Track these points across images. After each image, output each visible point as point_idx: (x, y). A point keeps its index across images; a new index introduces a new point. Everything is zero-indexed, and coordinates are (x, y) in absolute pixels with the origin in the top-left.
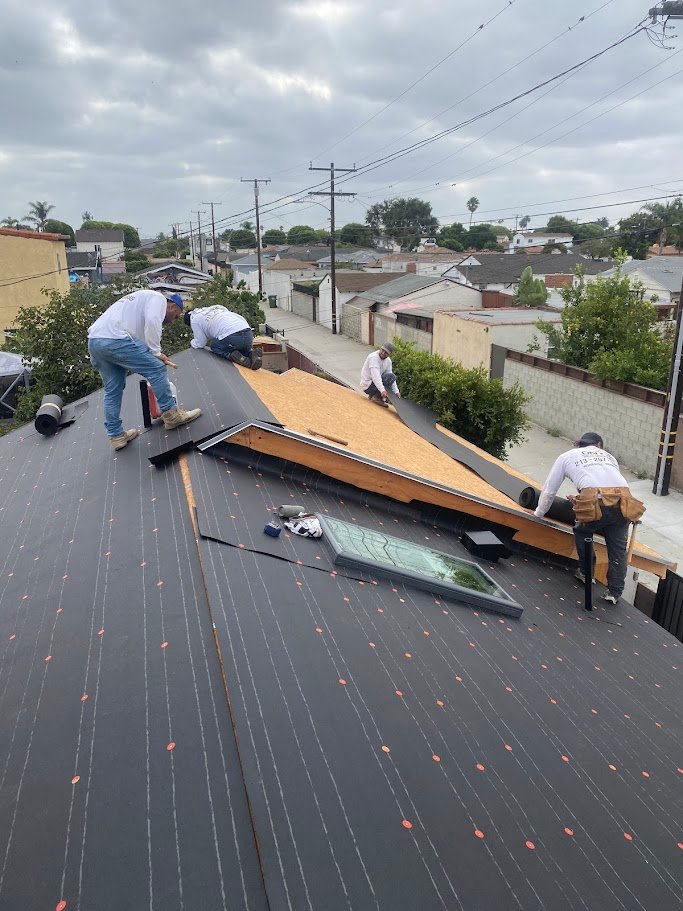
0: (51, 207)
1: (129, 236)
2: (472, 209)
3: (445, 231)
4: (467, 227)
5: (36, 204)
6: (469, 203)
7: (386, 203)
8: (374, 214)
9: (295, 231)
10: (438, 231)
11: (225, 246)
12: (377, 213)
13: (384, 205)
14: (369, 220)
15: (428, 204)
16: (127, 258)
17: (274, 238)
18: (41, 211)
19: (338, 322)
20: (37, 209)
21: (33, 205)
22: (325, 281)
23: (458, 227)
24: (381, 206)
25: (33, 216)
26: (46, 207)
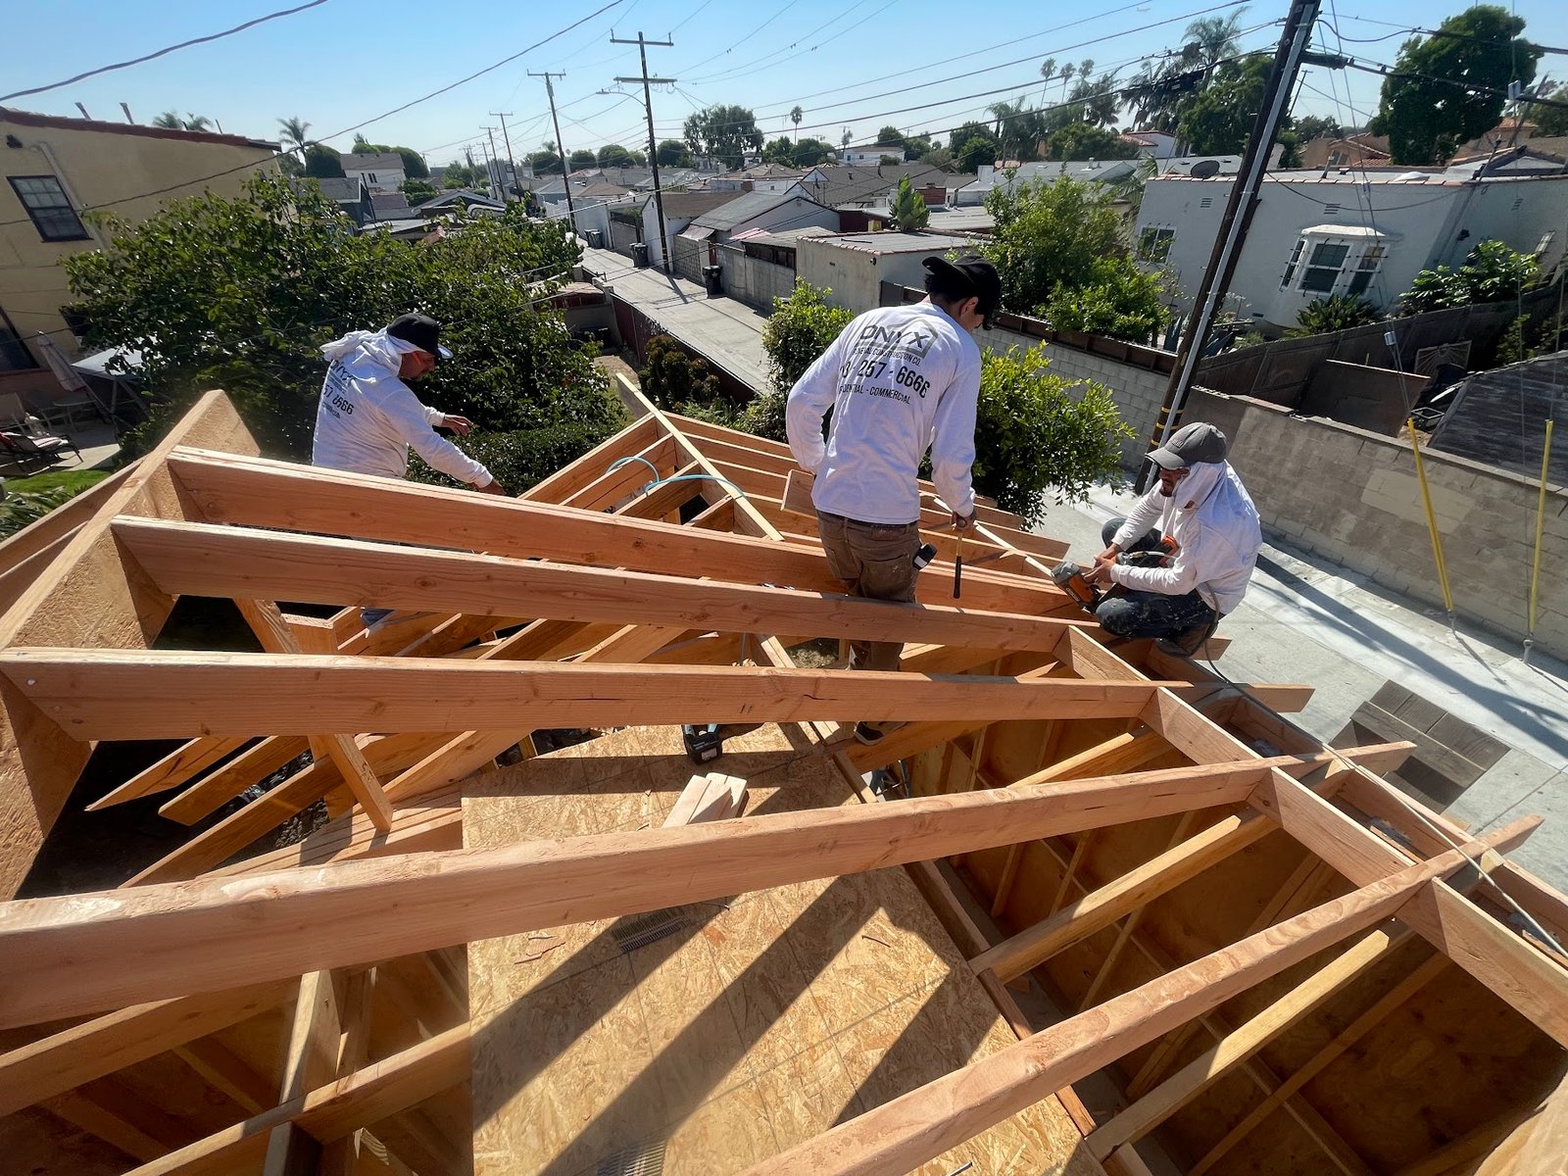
0: (306, 125)
1: (411, 163)
2: (796, 120)
3: (771, 146)
4: (794, 142)
5: (288, 121)
6: (792, 114)
7: (704, 112)
8: (692, 127)
9: (605, 151)
10: (764, 148)
11: (528, 173)
12: (695, 125)
13: (702, 116)
14: (687, 134)
15: (750, 113)
16: (409, 189)
17: (583, 160)
18: (296, 132)
19: (670, 259)
20: (290, 127)
21: (286, 124)
22: (649, 204)
23: (785, 142)
24: (699, 117)
25: (289, 138)
26: (300, 124)
